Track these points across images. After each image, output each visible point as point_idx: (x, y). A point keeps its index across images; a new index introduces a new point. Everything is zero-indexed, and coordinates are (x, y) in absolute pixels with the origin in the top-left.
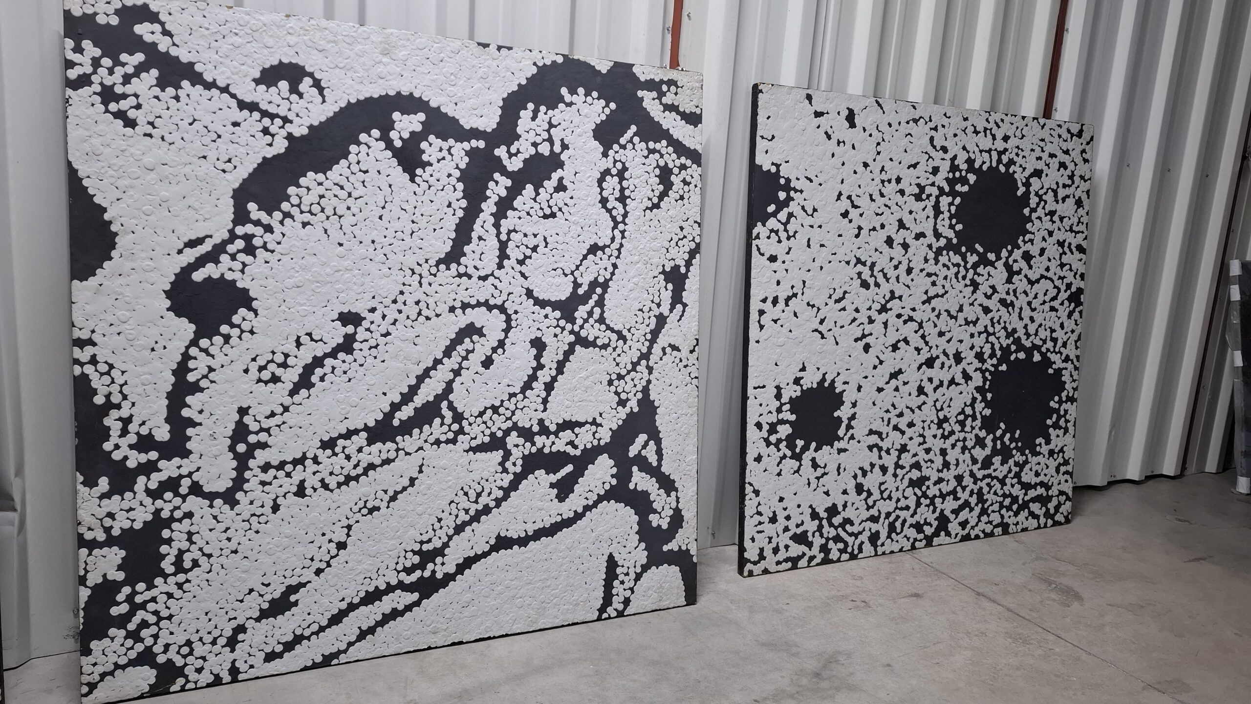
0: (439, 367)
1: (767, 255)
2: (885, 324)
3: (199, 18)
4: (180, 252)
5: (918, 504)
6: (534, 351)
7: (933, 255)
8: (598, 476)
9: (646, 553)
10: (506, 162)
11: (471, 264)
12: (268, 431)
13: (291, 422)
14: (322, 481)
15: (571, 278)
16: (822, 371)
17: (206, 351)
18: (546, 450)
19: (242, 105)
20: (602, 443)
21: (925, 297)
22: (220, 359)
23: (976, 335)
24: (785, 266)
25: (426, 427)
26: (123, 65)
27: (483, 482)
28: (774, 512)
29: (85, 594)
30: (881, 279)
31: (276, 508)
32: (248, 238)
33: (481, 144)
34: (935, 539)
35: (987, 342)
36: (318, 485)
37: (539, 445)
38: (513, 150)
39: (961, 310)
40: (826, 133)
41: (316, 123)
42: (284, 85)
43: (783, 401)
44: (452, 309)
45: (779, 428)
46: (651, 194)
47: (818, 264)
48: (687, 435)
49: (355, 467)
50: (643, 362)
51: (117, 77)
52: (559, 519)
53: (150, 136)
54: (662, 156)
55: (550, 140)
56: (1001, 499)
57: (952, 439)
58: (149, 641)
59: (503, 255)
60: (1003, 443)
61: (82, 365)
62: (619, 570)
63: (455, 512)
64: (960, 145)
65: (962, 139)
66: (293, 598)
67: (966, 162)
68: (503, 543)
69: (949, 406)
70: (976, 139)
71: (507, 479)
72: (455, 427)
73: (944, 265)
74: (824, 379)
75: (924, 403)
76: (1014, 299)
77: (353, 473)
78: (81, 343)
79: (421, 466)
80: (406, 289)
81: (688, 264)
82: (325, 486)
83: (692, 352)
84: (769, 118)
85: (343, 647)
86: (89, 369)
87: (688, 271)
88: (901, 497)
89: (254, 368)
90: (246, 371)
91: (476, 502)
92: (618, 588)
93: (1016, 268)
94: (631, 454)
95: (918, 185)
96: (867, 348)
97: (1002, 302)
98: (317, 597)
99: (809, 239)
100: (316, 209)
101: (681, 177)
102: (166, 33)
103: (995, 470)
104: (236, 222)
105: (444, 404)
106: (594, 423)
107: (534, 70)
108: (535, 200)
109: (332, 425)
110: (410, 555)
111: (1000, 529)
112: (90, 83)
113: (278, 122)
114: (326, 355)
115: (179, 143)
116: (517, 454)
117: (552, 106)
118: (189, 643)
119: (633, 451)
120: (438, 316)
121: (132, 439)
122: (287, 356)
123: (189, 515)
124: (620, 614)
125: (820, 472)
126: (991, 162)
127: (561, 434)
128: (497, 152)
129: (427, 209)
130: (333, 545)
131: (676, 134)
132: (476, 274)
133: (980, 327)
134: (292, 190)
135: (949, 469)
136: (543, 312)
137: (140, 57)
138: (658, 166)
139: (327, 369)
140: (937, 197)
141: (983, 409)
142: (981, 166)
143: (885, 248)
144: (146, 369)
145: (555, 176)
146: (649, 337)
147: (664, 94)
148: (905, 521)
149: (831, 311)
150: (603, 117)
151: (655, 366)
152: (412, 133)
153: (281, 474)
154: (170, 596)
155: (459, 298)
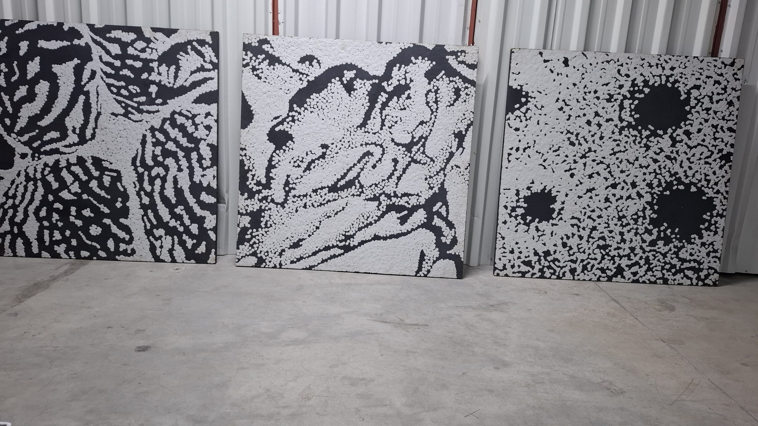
0: (355, 167)
1: (514, 128)
2: (585, 165)
3: (282, 42)
4: (272, 121)
5: (603, 258)
6: (393, 163)
7: (618, 130)
8: (418, 217)
9: (439, 253)
10: (386, 88)
11: (370, 128)
12: (295, 184)
13: (303, 182)
14: (312, 204)
15: (411, 135)
16: (544, 184)
17: (278, 155)
18: (396, 204)
19: (294, 71)
20: (421, 204)
21: (612, 152)
22: (282, 158)
23: (648, 173)
24: (524, 133)
25: (349, 189)
26: (259, 59)
27: (370, 213)
28: (513, 249)
29: (239, 229)
30: (582, 141)
31: (297, 211)
32: (293, 117)
33: (377, 81)
34: (614, 278)
35: (655, 178)
36: (311, 205)
37: (393, 201)
38: (390, 83)
39: (637, 159)
40: (551, 70)
41: (317, 76)
42: (307, 63)
43: (520, 197)
44: (362, 145)
45: (517, 209)
46: (450, 100)
47: (543, 132)
48: (462, 205)
49: (324, 200)
50: (442, 172)
51: (257, 63)
52: (400, 232)
53: (265, 82)
54: (456, 83)
55: (405, 79)
56: (663, 265)
57: (628, 228)
58: (256, 249)
59: (383, 125)
60: (665, 234)
61: (242, 156)
62: (425, 258)
63: (359, 222)
64: (639, 73)
65: (640, 70)
66: (301, 243)
67: (642, 82)
68: (376, 238)
69: (627, 210)
70: (650, 69)
71: (379, 213)
72: (360, 190)
73: (626, 136)
74: (545, 189)
75: (609, 207)
76: (677, 156)
77: (323, 202)
78: (242, 149)
79: (347, 203)
80: (345, 137)
81: (467, 130)
82: (313, 206)
83: (466, 169)
84: (517, 64)
85: (316, 264)
86: (244, 158)
87: (466, 133)
88: (591, 253)
89: (292, 161)
90: (290, 162)
91: (367, 220)
92: (424, 264)
93: (678, 138)
94: (434, 210)
95: (609, 94)
96: (572, 175)
97: (668, 157)
98: (309, 244)
99: (538, 121)
100: (315, 107)
101: (465, 92)
102: (272, 47)
103: (659, 248)
104: (290, 111)
105: (357, 181)
106: (418, 195)
107: (400, 51)
108: (397, 103)
109: (316, 184)
110: (341, 235)
111: (661, 281)
112: (249, 65)
113: (305, 76)
114: (316, 159)
115: (274, 84)
116: (384, 204)
117: (407, 65)
118: (267, 252)
119: (435, 209)
120: (356, 147)
121: (255, 182)
122: (303, 158)
123: (270, 209)
124: (425, 276)
125: (540, 233)
126: (661, 81)
127: (403, 198)
128: (383, 84)
129: (355, 106)
130: (315, 227)
131: (463, 73)
132: (371, 132)
133: (651, 169)
134: (308, 100)
135: (625, 243)
136: (398, 148)
137: (264, 56)
138: (454, 88)
139: (316, 164)
140: (622, 101)
141: (651, 214)
142: (654, 84)
143: (586, 127)
144: (260, 159)
145: (407, 93)
146: (445, 161)
147: (459, 57)
148: (593, 266)
149: (551, 156)
150: (430, 68)
151: (448, 174)
152: (351, 78)
153: (299, 199)
154: (263, 235)
155: (365, 141)
